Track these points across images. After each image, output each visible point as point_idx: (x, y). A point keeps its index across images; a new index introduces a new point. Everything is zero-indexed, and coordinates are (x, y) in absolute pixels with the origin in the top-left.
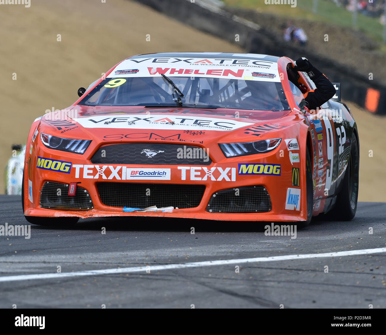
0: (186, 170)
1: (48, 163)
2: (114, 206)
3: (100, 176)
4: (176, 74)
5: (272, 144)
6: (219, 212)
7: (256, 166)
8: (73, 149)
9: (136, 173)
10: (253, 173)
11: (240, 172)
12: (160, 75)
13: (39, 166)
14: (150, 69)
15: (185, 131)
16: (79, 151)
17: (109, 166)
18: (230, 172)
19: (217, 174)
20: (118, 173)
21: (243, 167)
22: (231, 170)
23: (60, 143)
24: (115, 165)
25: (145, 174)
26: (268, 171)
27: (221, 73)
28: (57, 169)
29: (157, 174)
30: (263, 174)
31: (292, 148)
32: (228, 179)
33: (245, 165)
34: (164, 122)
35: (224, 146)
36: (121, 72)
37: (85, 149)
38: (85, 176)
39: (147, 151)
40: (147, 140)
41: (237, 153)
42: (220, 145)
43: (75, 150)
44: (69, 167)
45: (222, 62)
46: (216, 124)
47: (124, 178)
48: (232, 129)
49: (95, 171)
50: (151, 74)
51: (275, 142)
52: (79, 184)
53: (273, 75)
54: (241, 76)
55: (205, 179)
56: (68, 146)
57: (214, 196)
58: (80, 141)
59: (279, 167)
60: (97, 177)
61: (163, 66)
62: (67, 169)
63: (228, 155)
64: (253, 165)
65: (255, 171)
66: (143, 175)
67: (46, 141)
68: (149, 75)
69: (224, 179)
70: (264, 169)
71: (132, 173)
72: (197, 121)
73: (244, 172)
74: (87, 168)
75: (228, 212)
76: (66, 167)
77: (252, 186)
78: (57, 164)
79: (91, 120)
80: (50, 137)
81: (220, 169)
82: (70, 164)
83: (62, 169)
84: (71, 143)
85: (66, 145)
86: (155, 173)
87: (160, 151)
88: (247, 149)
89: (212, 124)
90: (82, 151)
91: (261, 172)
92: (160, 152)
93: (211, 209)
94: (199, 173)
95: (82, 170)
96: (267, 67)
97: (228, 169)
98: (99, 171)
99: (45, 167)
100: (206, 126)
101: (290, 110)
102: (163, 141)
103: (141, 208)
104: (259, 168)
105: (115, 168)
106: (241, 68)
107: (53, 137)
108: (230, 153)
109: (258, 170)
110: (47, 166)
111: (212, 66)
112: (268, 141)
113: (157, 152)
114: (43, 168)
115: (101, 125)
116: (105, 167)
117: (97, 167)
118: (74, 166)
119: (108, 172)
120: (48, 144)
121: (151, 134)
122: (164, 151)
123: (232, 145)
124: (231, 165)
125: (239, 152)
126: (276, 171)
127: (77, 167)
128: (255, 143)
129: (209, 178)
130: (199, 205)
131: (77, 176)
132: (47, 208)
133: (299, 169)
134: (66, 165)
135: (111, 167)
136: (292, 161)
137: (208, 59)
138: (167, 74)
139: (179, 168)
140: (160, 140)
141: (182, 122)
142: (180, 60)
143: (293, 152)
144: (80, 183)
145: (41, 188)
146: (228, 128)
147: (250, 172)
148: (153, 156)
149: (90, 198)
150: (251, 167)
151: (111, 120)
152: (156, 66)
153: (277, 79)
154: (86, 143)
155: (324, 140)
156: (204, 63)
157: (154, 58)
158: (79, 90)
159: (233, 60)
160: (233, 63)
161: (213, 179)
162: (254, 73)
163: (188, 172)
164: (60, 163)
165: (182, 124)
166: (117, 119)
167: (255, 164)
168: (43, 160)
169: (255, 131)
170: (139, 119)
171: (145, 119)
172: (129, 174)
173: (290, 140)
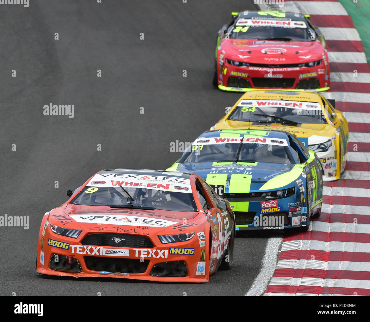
0: (139, 251)
1: (55, 243)
2: (94, 270)
3: (87, 252)
4: (128, 186)
5: (189, 236)
6: (157, 276)
7: (180, 250)
8: (70, 235)
9: (109, 252)
10: (178, 254)
11: (170, 253)
12: (119, 186)
13: (49, 244)
14: (112, 182)
15: (138, 226)
16: (74, 237)
17: (92, 247)
18: (164, 252)
19: (156, 254)
20: (98, 251)
21: (172, 250)
22: (165, 251)
23: (62, 231)
24: (96, 246)
25: (114, 252)
26: (187, 252)
27: (156, 186)
28: (61, 247)
29: (121, 252)
30: (184, 254)
31: (201, 238)
32: (163, 257)
34: (125, 221)
35: (161, 237)
36: (95, 183)
37: (78, 236)
38: (78, 252)
40: (115, 232)
41: (169, 241)
42: (159, 236)
43: (72, 236)
45: (156, 178)
46: (156, 222)
47: (101, 254)
48: (166, 226)
49: (84, 250)
50: (113, 185)
51: (191, 234)
52: (73, 257)
53: (188, 188)
54: (168, 189)
55: (150, 256)
56: (68, 233)
57: (155, 266)
58: (75, 230)
59: (193, 250)
60: (85, 253)
61: (120, 180)
62: (67, 247)
63: (163, 242)
64: (178, 249)
66: (113, 253)
67: (54, 229)
68: (112, 186)
69: (161, 257)
70: (184, 251)
71: (106, 251)
72: (144, 220)
73: (173, 253)
74: (79, 247)
75: (162, 276)
77: (177, 261)
78: (60, 244)
79: (81, 217)
80: (56, 227)
81: (159, 251)
82: (69, 245)
83: (64, 247)
84: (70, 231)
85: (66, 233)
86: (120, 252)
87: (123, 239)
88: (175, 239)
89: (154, 223)
90: (76, 237)
91: (183, 253)
93: (152, 274)
94: (146, 253)
95: (76, 248)
96: (184, 183)
97: (163, 251)
98: (86, 249)
99: (53, 245)
100: (150, 224)
101: (198, 211)
102: (125, 233)
103: (111, 272)
104: (181, 250)
105: (96, 248)
106: (168, 183)
107: (58, 227)
108: (165, 241)
109: (181, 252)
110: (54, 244)
111: (150, 181)
112: (187, 234)
113: (121, 240)
114: (52, 246)
115: (87, 221)
116: (90, 247)
117: (85, 247)
118: (71, 246)
119: (91, 250)
120: (55, 231)
121: (118, 228)
122: (125, 239)
123: (166, 236)
124: (165, 249)
125: (170, 241)
126: (192, 253)
127: (73, 246)
128: (180, 235)
129: (152, 256)
130: (145, 271)
131: (73, 252)
132: (54, 269)
133: (205, 250)
134: (66, 245)
135: (93, 247)
136: (201, 246)
137: (148, 176)
138: (123, 186)
139: (134, 249)
140: (123, 232)
141: (136, 220)
142: (130, 176)
143: (202, 240)
144: (75, 256)
145: (50, 257)
146: (163, 226)
147: (176, 253)
148: (119, 242)
149: (80, 265)
150: (177, 250)
151: (93, 218)
152: (116, 179)
153: (190, 191)
154: (79, 232)
155: (217, 230)
156: (145, 178)
157: (114, 174)
158: (68, 192)
159: (163, 177)
160: (163, 180)
161: (154, 256)
162: (176, 186)
163: (140, 252)
164: (62, 244)
165: (136, 222)
166: (96, 217)
167: (179, 248)
168: (52, 241)
169: (179, 228)
170: (110, 218)
171: (113, 218)
172: (104, 252)
173: (199, 233)
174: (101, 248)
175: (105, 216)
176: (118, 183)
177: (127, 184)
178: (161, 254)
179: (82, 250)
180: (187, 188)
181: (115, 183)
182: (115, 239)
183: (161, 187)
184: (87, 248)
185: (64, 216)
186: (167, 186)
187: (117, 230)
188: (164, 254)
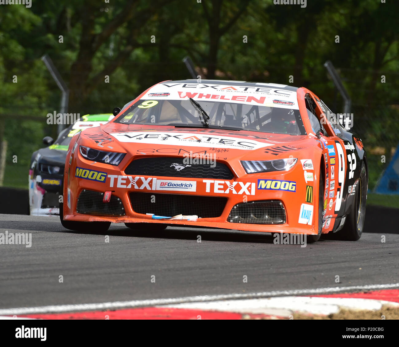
0: (211, 183)
1: (86, 172)
2: (144, 213)
3: (133, 186)
4: (204, 99)
5: (289, 164)
6: (238, 222)
7: (274, 183)
9: (165, 184)
10: (270, 189)
11: (259, 187)
12: (189, 99)
13: (77, 175)
14: (180, 93)
15: (211, 148)
16: (114, 163)
17: (141, 177)
18: (250, 186)
19: (238, 188)
20: (149, 184)
21: (262, 182)
23: (97, 155)
24: (146, 176)
25: (173, 185)
26: (284, 187)
27: (245, 99)
28: (94, 178)
29: (184, 186)
30: (280, 189)
31: (307, 168)
32: (248, 193)
33: (264, 181)
34: (192, 140)
35: (245, 163)
36: (154, 94)
37: (119, 161)
38: (119, 186)
39: (176, 165)
40: (176, 154)
41: (257, 170)
42: (242, 162)
43: (110, 162)
44: (104, 177)
45: (246, 89)
46: (239, 143)
47: (154, 189)
48: (254, 149)
49: (128, 181)
50: (180, 97)
52: (113, 193)
53: (292, 103)
54: (263, 103)
55: (227, 192)
56: (104, 158)
57: (235, 207)
58: (115, 154)
59: (295, 184)
60: (129, 186)
61: (192, 91)
62: (103, 178)
63: (249, 171)
65: (273, 187)
66: (171, 186)
67: (85, 152)
68: (179, 99)
69: (244, 192)
70: (280, 185)
71: (161, 184)
72: (222, 140)
73: (263, 187)
74: (122, 178)
75: (247, 223)
76: (102, 177)
78: (93, 174)
79: (126, 135)
80: (88, 149)
81: (241, 184)
82: (105, 174)
83: (98, 179)
84: (108, 155)
86: (182, 185)
88: (267, 166)
89: (235, 143)
90: (117, 163)
91: (278, 187)
92: (188, 167)
93: (231, 219)
95: (116, 180)
96: (287, 95)
97: (248, 184)
98: (131, 181)
99: (83, 176)
100: (230, 144)
101: (306, 134)
104: (276, 184)
105: (146, 179)
106: (263, 96)
107: (91, 149)
108: (251, 170)
109: (276, 186)
110: (84, 175)
111: (237, 93)
112: (285, 160)
113: (184, 166)
114: (81, 177)
116: (137, 177)
117: (130, 177)
118: (109, 176)
119: (140, 183)
120: (86, 156)
121: (180, 150)
122: (191, 166)
123: (253, 162)
124: (251, 181)
125: (259, 169)
126: (292, 188)
127: (112, 177)
128: (274, 162)
129: (231, 191)
130: (221, 215)
131: (112, 185)
132: (82, 213)
133: (312, 187)
134: (102, 175)
135: (143, 178)
136: (307, 180)
137: (234, 87)
138: (195, 99)
139: (205, 181)
141: (209, 140)
142: (207, 86)
143: (308, 171)
144: (115, 191)
145: (78, 195)
146: (250, 148)
147: (268, 187)
148: (181, 169)
149: (122, 205)
150: (269, 182)
151: (144, 136)
152: (185, 91)
153: (296, 107)
154: (121, 156)
155: (336, 165)
156: (230, 89)
157: (183, 84)
158: (114, 109)
159: (256, 88)
160: (256, 91)
161: (234, 192)
162: (275, 100)
163: (212, 185)
164: (96, 173)
165: (208, 142)
166: (149, 135)
167: (272, 181)
168: (81, 170)
169: (274, 151)
170: (170, 136)
171: (175, 137)
172: (159, 185)
173: (305, 160)
174: (153, 178)
175: (163, 134)
176: (188, 94)
177: (201, 96)
178: (244, 188)
179: (125, 182)
180: (290, 102)
181: (183, 94)
182: (175, 166)
183: (252, 101)
184: (134, 178)
185: (102, 135)
186: (262, 100)
187: (179, 152)
188: (250, 189)
